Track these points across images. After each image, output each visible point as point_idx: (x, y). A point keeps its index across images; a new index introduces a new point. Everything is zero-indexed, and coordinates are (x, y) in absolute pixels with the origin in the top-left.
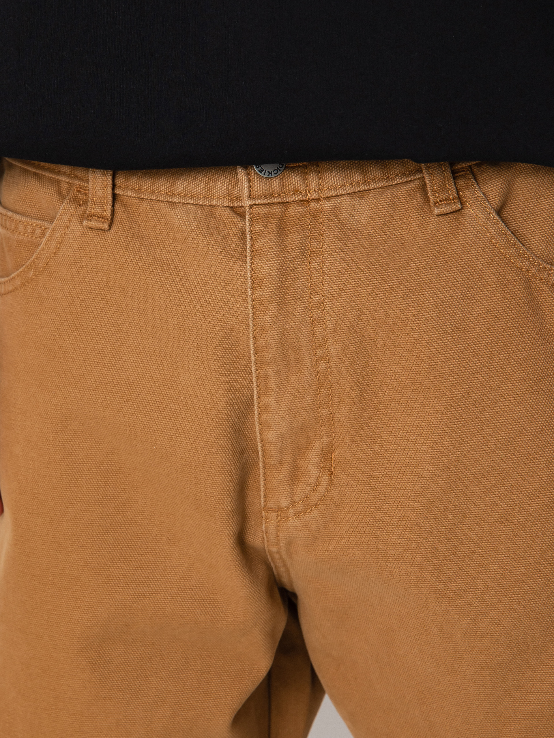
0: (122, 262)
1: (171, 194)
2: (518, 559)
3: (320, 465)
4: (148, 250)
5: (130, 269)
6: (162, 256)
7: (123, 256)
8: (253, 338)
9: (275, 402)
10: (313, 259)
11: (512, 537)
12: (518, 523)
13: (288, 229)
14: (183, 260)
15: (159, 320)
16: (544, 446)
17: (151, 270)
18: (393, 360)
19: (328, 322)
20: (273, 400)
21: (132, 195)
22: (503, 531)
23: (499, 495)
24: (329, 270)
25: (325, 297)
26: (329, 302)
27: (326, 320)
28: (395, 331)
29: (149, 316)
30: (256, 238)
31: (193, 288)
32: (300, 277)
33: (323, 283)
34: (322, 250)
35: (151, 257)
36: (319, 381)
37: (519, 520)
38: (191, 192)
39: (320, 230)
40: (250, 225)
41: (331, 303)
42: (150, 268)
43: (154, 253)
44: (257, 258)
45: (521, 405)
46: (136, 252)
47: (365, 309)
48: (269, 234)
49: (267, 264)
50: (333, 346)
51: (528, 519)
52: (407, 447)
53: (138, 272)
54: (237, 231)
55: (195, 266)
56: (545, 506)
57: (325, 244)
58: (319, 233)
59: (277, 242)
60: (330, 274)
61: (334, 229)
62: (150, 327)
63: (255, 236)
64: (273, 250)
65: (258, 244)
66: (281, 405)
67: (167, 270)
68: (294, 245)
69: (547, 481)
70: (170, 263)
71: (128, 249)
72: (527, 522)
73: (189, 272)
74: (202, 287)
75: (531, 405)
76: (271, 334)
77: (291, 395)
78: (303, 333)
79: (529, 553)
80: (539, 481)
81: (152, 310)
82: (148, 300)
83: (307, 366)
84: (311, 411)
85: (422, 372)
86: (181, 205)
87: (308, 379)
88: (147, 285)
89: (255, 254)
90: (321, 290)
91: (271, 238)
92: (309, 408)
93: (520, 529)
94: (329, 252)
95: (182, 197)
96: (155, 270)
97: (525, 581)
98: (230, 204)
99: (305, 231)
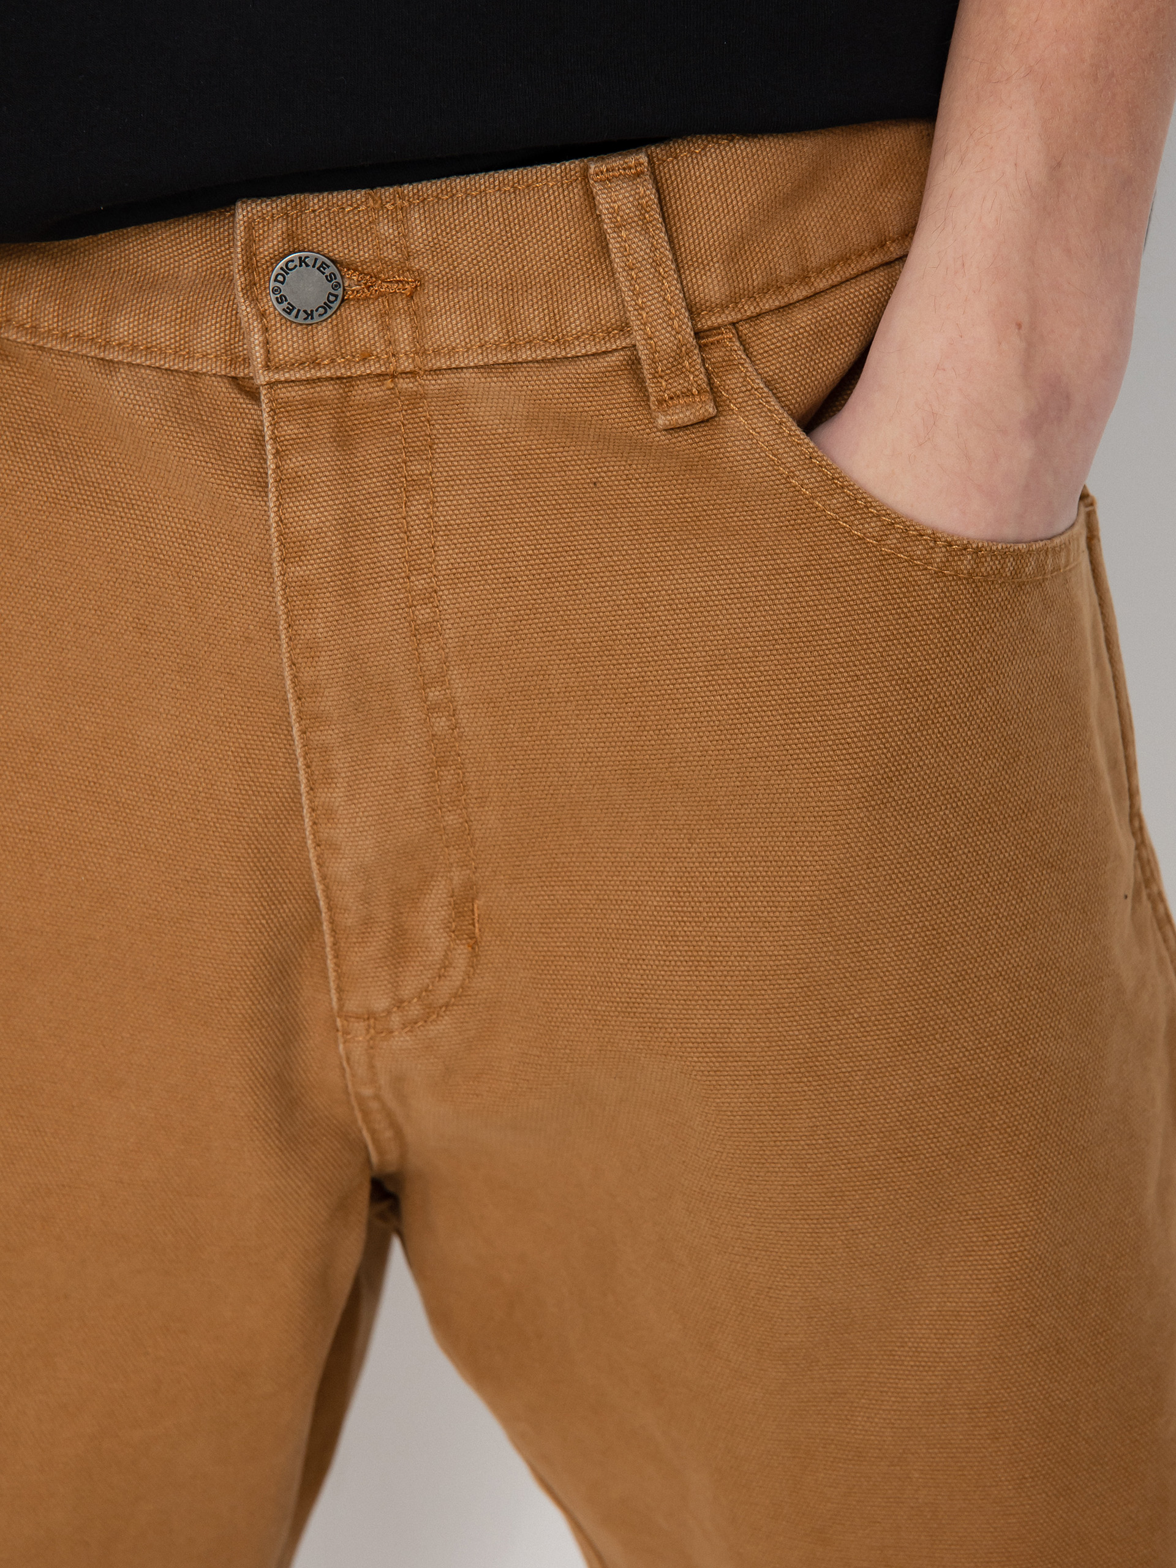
0: (8, 485)
1: (103, 343)
2: (835, 1150)
3: (449, 925)
4: (66, 460)
5: (26, 500)
6: (94, 474)
7: (11, 471)
8: (290, 666)
9: (346, 799)
10: (413, 496)
11: (822, 1105)
12: (835, 1076)
13: (356, 432)
14: (141, 484)
15: (93, 612)
16: (892, 915)
17: (72, 504)
18: (584, 721)
19: (448, 631)
20: (341, 795)
21: (17, 338)
22: (803, 1093)
23: (797, 1018)
24: (448, 521)
25: (441, 578)
26: (448, 590)
27: (444, 627)
28: (587, 659)
29: (69, 601)
30: (287, 452)
31: (162, 547)
32: (386, 536)
33: (436, 549)
34: (433, 479)
35: (71, 475)
36: (437, 755)
37: (836, 1071)
38: (144, 342)
39: (426, 435)
40: (271, 425)
41: (452, 591)
42: (70, 499)
43: (79, 468)
44: (291, 495)
45: (848, 831)
46: (38, 462)
47: (524, 607)
48: (313, 443)
49: (312, 509)
50: (461, 682)
51: (856, 1069)
52: (622, 897)
53: (44, 508)
54: (245, 430)
55: (167, 498)
56: (891, 1040)
57: (438, 465)
58: (424, 443)
59: (332, 461)
60: (449, 531)
61: (457, 435)
62: (72, 625)
63: (284, 448)
64: (324, 479)
65: (292, 465)
66: (359, 806)
67: (106, 504)
68: (369, 466)
69: (897, 988)
70: (112, 491)
71: (22, 456)
72: (853, 1074)
73: (153, 510)
74: (182, 546)
75: (870, 833)
76: (328, 658)
77: (378, 784)
78: (396, 655)
79: (857, 1138)
80: (880, 989)
81: (77, 589)
82: (66, 569)
83: (410, 724)
84: (422, 817)
85: (646, 748)
86: (126, 367)
87: (412, 751)
88: (64, 537)
89: (285, 486)
90: (431, 563)
91: (320, 453)
92: (417, 810)
93: (840, 1089)
94: (446, 483)
95: (126, 350)
96: (81, 504)
97: (847, 1193)
98: (230, 372)
99: (393, 438)
